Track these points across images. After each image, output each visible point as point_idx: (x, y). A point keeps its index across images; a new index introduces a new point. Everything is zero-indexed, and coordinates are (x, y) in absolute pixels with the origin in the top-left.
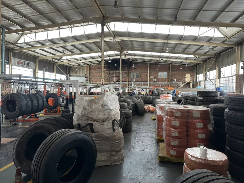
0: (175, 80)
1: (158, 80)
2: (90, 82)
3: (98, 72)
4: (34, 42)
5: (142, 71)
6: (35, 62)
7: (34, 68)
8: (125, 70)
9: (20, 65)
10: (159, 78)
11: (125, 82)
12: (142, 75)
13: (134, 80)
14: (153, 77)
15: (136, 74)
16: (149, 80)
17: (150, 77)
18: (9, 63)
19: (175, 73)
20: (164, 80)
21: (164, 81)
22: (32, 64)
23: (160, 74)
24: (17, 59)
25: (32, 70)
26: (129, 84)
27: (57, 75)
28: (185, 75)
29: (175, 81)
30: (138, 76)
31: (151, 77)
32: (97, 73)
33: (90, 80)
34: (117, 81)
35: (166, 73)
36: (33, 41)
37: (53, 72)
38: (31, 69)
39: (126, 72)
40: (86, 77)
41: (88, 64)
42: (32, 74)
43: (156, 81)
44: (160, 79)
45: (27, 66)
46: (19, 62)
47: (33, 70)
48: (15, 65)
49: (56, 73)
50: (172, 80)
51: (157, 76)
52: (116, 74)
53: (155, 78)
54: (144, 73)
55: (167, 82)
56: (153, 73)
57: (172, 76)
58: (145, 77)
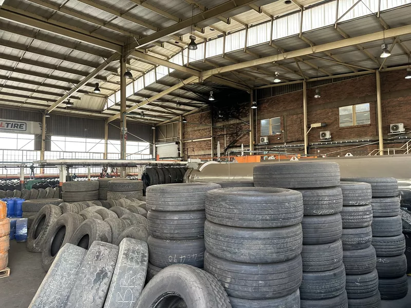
0: (401, 126)
1: (339, 133)
3: (195, 128)
5: (287, 110)
6: (39, 120)
7: (39, 132)
10: (342, 125)
12: (289, 122)
13: (266, 138)
14: (319, 125)
17: (309, 127)
20: (360, 130)
21: (360, 136)
22: (32, 125)
23: (344, 111)
25: (33, 137)
29: (401, 128)
30: (278, 127)
32: (195, 131)
33: (184, 149)
34: (229, 147)
35: (365, 107)
37: (102, 137)
38: (30, 134)
40: (177, 143)
43: (328, 136)
44: (343, 128)
47: (36, 135)
50: (386, 129)
51: (333, 118)
52: (229, 127)
53: (325, 127)
54: (293, 115)
55: (371, 138)
56: (319, 112)
57: (390, 112)
58: (296, 127)
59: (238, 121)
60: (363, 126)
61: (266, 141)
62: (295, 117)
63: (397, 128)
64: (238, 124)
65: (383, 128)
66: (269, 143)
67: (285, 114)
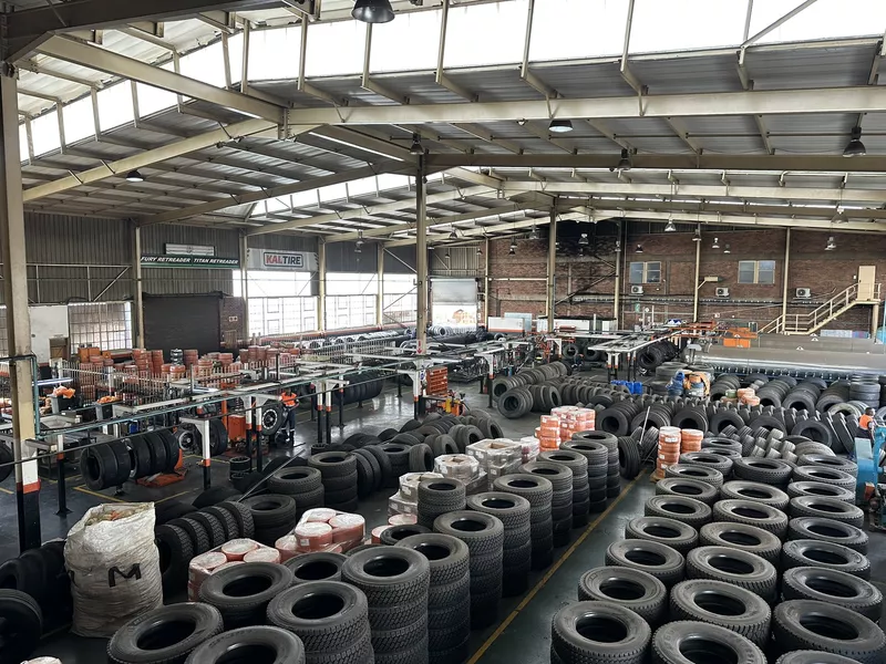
0: (808, 291)
1: (738, 290)
2: (489, 294)
3: (514, 261)
4: (289, 210)
5: (671, 255)
6: (316, 250)
7: (315, 269)
8: (607, 255)
9: (272, 266)
10: (740, 282)
11: (607, 298)
12: (673, 271)
13: (640, 288)
14: (716, 279)
15: (651, 267)
16: (697, 288)
17: (701, 280)
18: (239, 266)
19: (808, 262)
20: (763, 289)
21: (760, 295)
22: (308, 257)
23: (744, 266)
24: (264, 251)
25: (307, 276)
26: (620, 304)
27: (388, 277)
28: (854, 271)
29: (808, 294)
30: (657, 275)
31: (707, 279)
32: (514, 265)
33: (490, 289)
34: (577, 294)
35: (770, 264)
36: (285, 208)
37: (376, 270)
38: (307, 271)
39: (612, 259)
40: (477, 280)
41: (483, 238)
42: (309, 285)
43: (726, 293)
44: (741, 286)
45: (294, 265)
46: (269, 259)
47: (312, 273)
48: (258, 268)
49: (385, 271)
50: (792, 292)
51: (731, 273)
52: (576, 266)
53: (722, 282)
54: (679, 262)
55: (774, 300)
56: (714, 263)
57: (796, 274)
58: (682, 278)
59: (593, 260)
60: (766, 286)
61: (640, 291)
62: (682, 265)
63: (804, 292)
64: (595, 263)
65: (788, 290)
66: (644, 294)
67: (668, 259)
